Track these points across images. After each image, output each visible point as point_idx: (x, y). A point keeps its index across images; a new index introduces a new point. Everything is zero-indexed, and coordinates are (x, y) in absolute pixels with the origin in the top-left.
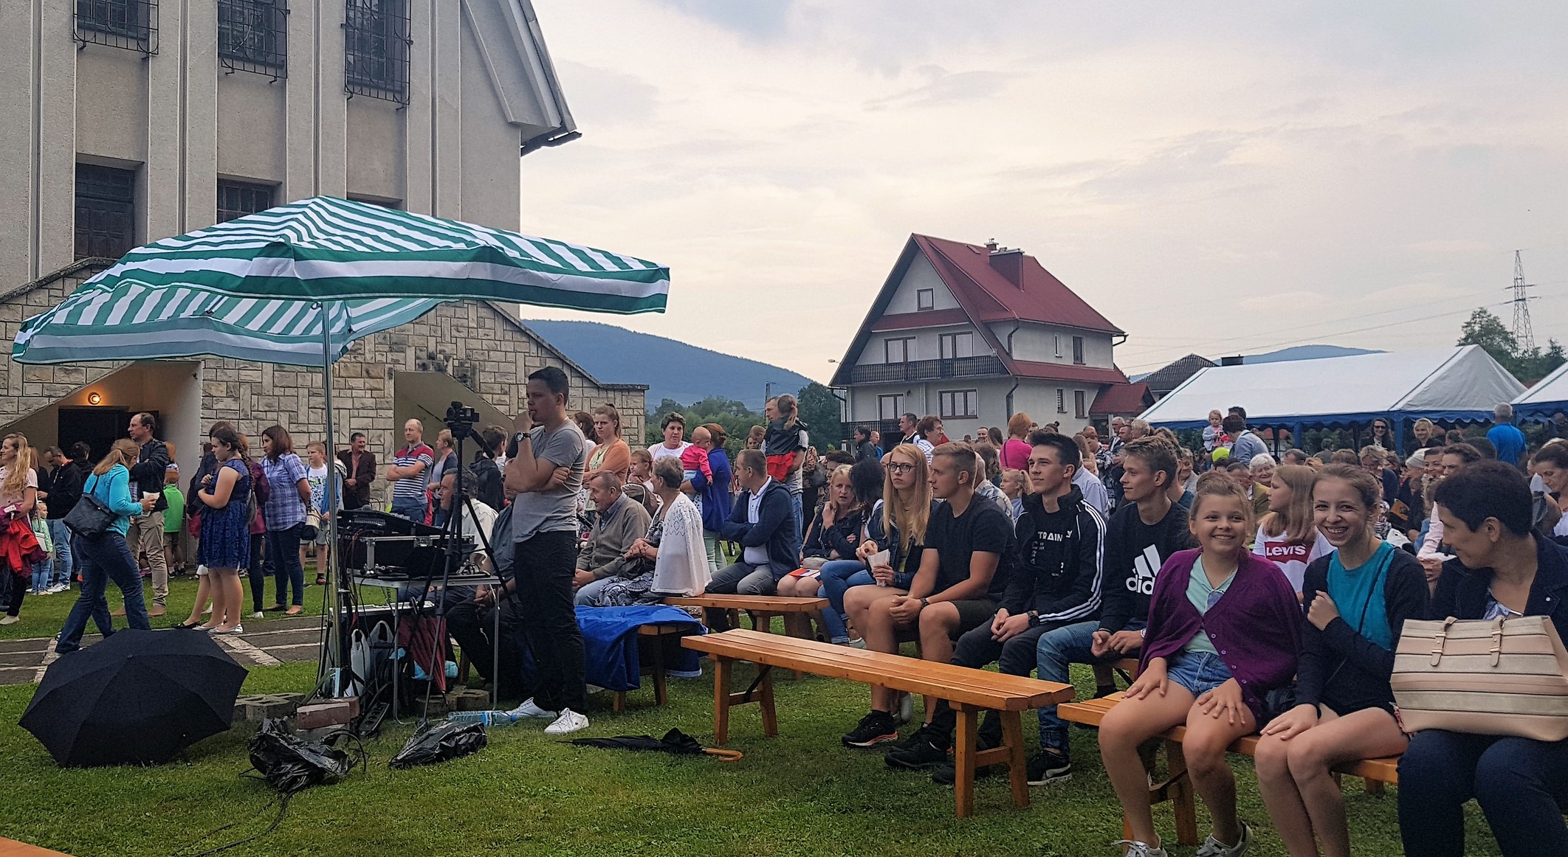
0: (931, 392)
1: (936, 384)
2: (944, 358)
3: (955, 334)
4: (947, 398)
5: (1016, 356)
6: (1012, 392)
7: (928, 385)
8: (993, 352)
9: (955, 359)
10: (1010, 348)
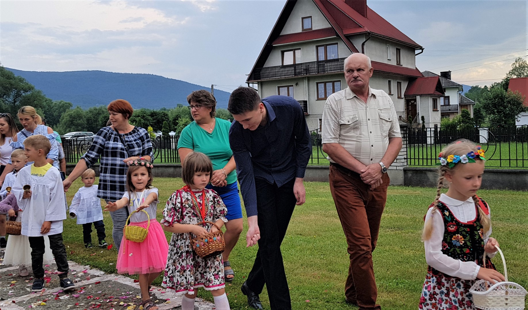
0: (310, 83)
1: (314, 78)
2: (319, 60)
3: (326, 45)
4: (321, 86)
7: (309, 79)
9: (327, 61)
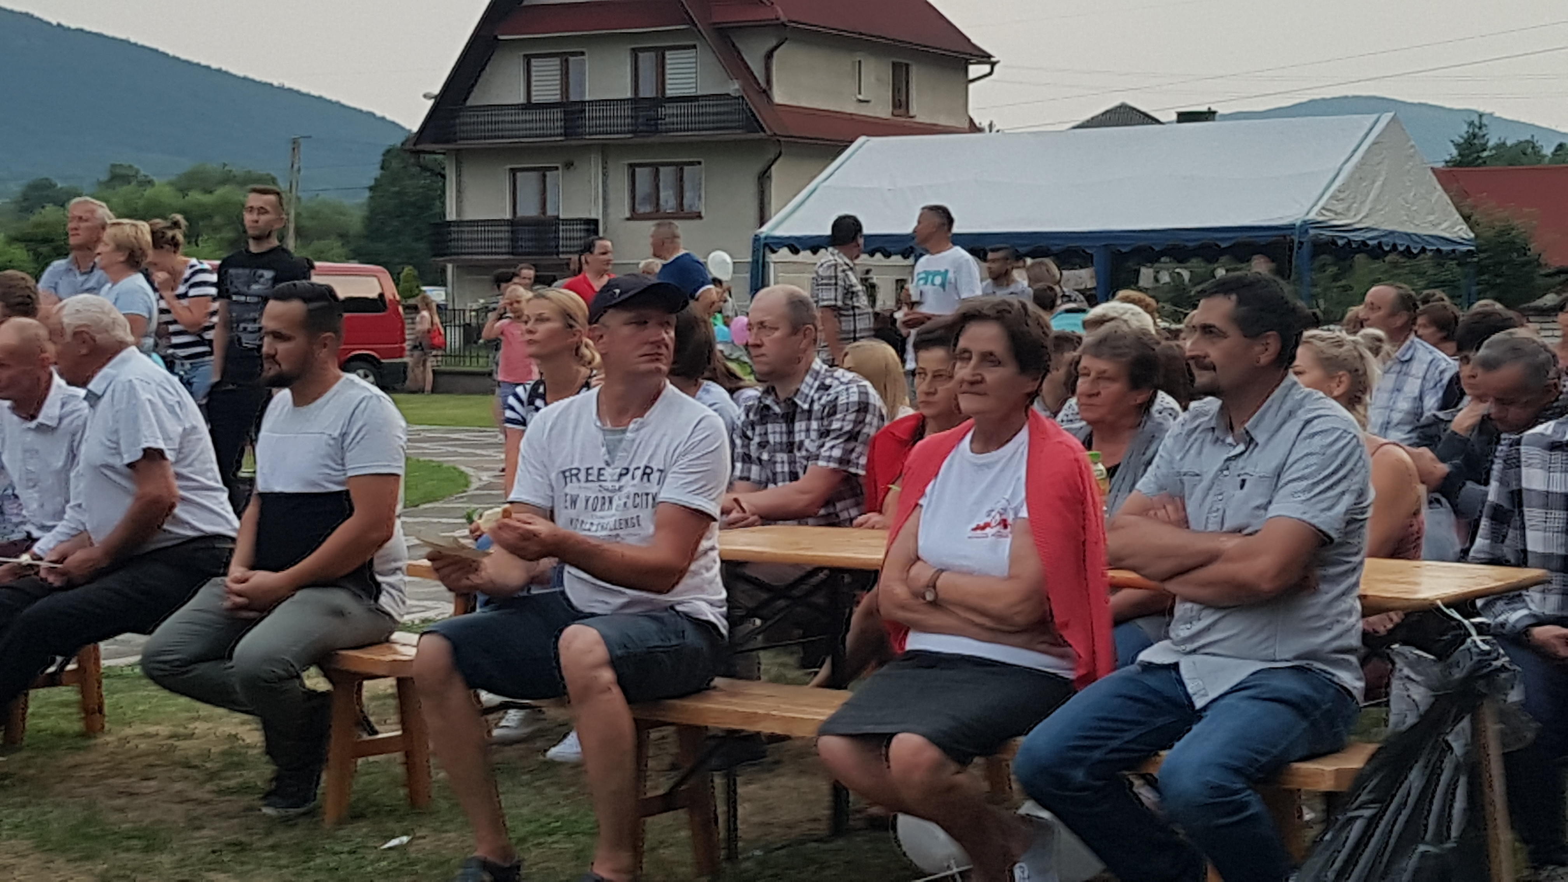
0: (611, 166)
1: (623, 148)
2: (641, 95)
3: (665, 49)
4: (643, 175)
5: (779, 97)
6: (770, 167)
7: (606, 151)
8: (733, 88)
9: (662, 99)
10: (769, 81)
